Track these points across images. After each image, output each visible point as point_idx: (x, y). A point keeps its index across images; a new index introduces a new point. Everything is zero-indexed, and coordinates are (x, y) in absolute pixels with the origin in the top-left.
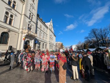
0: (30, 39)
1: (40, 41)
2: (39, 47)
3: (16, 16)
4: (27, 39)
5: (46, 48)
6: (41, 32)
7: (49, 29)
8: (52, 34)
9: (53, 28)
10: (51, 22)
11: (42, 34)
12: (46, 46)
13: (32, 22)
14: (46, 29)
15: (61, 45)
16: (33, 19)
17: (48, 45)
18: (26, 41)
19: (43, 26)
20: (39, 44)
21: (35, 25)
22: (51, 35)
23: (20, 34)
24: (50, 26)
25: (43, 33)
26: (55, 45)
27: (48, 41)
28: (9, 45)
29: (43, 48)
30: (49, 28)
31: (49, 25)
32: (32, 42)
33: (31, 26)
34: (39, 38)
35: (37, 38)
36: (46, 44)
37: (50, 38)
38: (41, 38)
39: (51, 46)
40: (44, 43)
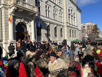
0: (25, 19)
1: (48, 24)
2: (48, 35)
4: (18, 21)
5: (61, 36)
8: (72, 5)
11: (51, 9)
12: (61, 31)
15: (93, 28)
17: (65, 30)
18: (16, 23)
20: (48, 29)
22: (71, 9)
23: (3, 10)
26: (80, 28)
27: (65, 21)
29: (56, 36)
32: (30, 26)
34: (46, 17)
35: (41, 17)
36: (61, 29)
37: (69, 14)
38: (49, 18)
39: (73, 32)
40: (56, 26)
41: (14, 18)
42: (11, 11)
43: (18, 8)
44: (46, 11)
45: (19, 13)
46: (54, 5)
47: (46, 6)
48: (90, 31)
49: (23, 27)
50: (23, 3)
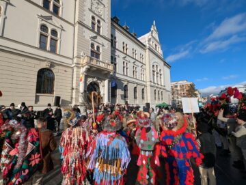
0: (98, 79)
1: (125, 83)
2: (125, 97)
3: (62, 30)
4: (90, 80)
5: (143, 98)
6: (128, 58)
7: (147, 50)
8: (157, 60)
9: (159, 46)
10: (152, 29)
11: (130, 66)
12: (143, 92)
13: (98, 37)
14: (139, 50)
15: (188, 88)
16: (101, 29)
17: (149, 90)
18: (88, 83)
19: (131, 45)
20: (125, 89)
21: (107, 45)
22: (155, 64)
23: (75, 69)
24: (149, 40)
25: (133, 61)
26: (169, 88)
27: (148, 80)
28: (56, 94)
29: (135, 97)
30: (148, 45)
31: (147, 40)
32: (104, 86)
33: (98, 48)
34: (124, 75)
35: (117, 75)
36: (143, 89)
37: (154, 71)
38: (127, 76)
39: (159, 94)
40: (135, 85)
41: (86, 77)
42: (83, 70)
43: (91, 67)
44: (124, 67)
45: (91, 72)
46: (134, 61)
47: (124, 62)
48: (185, 92)
49: (96, 87)
50: (97, 61)
